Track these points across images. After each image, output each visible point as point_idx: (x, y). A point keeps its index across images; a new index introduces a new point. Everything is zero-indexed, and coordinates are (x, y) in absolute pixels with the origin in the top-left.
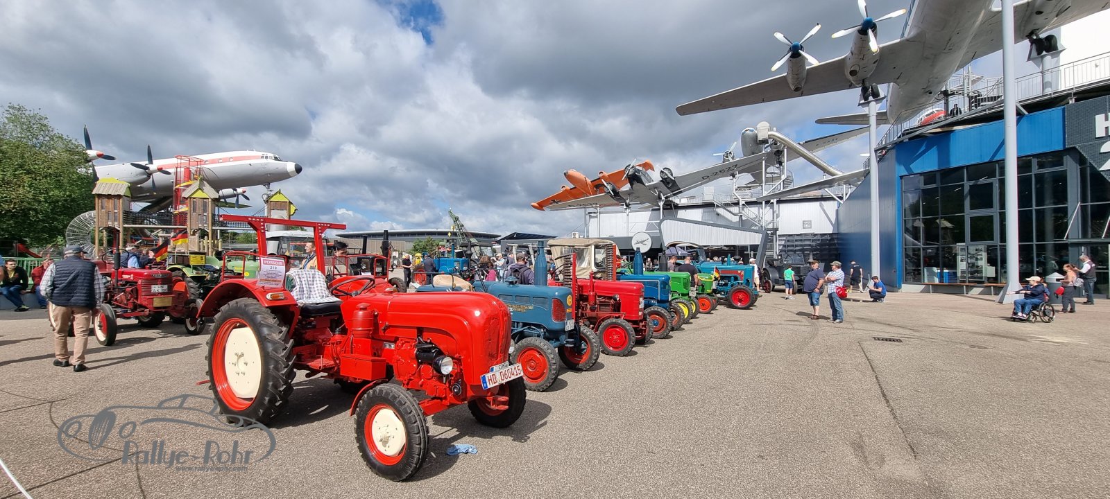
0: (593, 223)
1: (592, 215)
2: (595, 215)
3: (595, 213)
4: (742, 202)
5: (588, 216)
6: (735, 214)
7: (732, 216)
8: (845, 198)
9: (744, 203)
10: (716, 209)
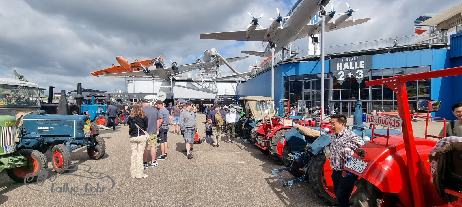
0: (130, 85)
1: (130, 81)
2: (132, 81)
3: (131, 80)
4: (203, 81)
5: (127, 82)
6: (200, 86)
7: (199, 86)
8: (240, 82)
9: (204, 81)
10: (192, 83)
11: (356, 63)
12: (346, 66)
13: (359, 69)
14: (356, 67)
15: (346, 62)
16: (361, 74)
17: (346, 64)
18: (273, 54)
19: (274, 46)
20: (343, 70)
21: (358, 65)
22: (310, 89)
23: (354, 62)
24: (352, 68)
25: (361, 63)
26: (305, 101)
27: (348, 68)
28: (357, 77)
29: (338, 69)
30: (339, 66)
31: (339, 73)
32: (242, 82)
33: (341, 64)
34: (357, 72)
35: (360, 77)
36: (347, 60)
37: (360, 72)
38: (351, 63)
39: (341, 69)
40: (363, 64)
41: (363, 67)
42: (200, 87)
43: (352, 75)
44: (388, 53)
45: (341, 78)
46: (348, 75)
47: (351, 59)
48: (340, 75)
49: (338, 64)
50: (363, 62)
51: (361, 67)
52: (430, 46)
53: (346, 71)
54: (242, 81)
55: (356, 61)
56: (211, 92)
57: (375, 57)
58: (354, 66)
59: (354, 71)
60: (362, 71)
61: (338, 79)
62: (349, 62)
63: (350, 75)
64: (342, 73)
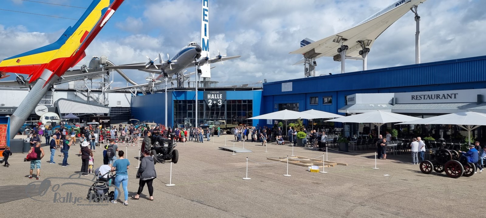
6: (86, 96)
7: (84, 97)
8: (136, 93)
9: (90, 91)
10: (75, 93)
11: (218, 95)
12: (213, 97)
13: (220, 99)
14: (218, 98)
15: (213, 94)
16: (220, 102)
17: (213, 95)
18: (166, 82)
19: (167, 76)
20: (211, 99)
21: (219, 97)
22: (191, 110)
23: (217, 94)
24: (216, 98)
25: (221, 95)
26: (189, 119)
27: (214, 98)
28: (219, 104)
29: (208, 98)
30: (209, 96)
31: (209, 101)
32: (138, 93)
33: (210, 95)
34: (219, 101)
35: (220, 104)
36: (213, 92)
37: (220, 101)
38: (215, 95)
39: (210, 98)
40: (222, 96)
41: (222, 98)
42: (86, 99)
43: (216, 102)
44: (234, 90)
45: (210, 104)
46: (214, 102)
47: (215, 92)
48: (209, 102)
49: (208, 95)
50: (222, 95)
51: (221, 98)
52: (253, 89)
53: (213, 100)
54: (138, 91)
55: (218, 94)
56: (100, 105)
57: (228, 92)
58: (217, 97)
59: (217, 100)
60: (221, 101)
61: (209, 105)
62: (214, 94)
63: (215, 102)
64: (210, 101)
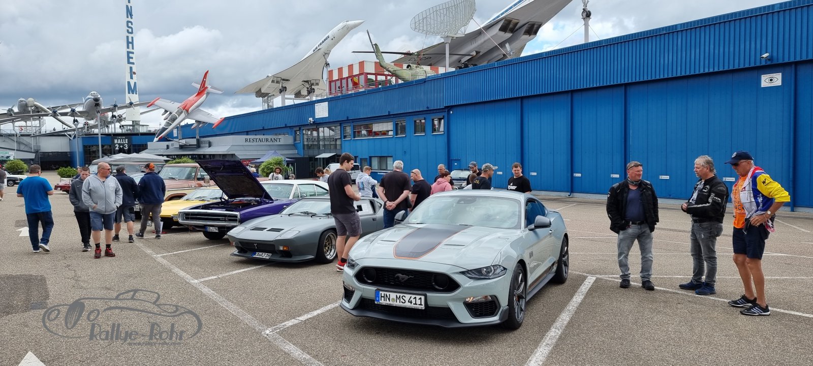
12: (119, 142)
13: (126, 144)
14: (124, 142)
16: (126, 146)
17: (119, 140)
23: (123, 139)
24: (122, 143)
25: (126, 140)
29: (115, 143)
30: (116, 141)
35: (126, 148)
36: (119, 137)
39: (117, 143)
41: (128, 143)
45: (117, 148)
47: (121, 137)
53: (120, 145)
57: (134, 137)
59: (123, 145)
63: (121, 147)
64: (117, 145)
